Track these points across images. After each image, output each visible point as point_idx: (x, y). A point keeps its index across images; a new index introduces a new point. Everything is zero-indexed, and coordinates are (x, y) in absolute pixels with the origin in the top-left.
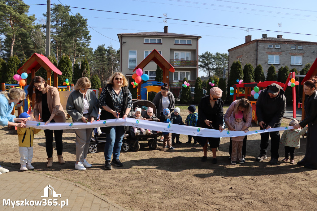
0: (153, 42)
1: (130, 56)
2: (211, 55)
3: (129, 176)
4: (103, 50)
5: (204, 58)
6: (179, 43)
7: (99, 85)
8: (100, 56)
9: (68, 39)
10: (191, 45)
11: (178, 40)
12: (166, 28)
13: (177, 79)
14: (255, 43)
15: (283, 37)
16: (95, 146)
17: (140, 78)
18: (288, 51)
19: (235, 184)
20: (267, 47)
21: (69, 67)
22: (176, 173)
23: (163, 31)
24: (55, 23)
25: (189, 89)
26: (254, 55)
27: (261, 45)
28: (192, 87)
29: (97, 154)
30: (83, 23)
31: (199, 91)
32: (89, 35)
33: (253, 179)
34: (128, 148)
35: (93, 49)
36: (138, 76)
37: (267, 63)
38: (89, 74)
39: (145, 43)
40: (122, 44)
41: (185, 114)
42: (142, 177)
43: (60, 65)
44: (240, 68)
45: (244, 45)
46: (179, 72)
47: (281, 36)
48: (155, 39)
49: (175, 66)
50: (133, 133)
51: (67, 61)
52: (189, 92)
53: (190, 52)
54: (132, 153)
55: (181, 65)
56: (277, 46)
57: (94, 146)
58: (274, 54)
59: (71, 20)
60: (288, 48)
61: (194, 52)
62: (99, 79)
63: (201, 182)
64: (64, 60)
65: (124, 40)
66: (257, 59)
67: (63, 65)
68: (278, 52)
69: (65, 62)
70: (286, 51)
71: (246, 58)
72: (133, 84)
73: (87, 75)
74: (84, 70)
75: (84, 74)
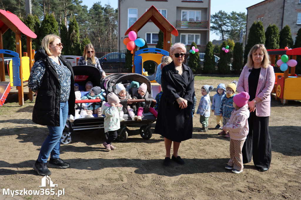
1: (130, 16)
2: (226, 14)
3: (107, 184)
4: (99, 8)
5: (217, 18)
6: (188, 0)
8: (96, 15)
10: (202, 2)
13: (185, 43)
16: (69, 135)
17: (134, 44)
21: (54, 28)
25: (197, 55)
26: (280, 13)
28: (202, 54)
31: (210, 58)
35: (87, 7)
36: (131, 41)
38: (79, 36)
39: (147, 1)
40: (120, 0)
42: (124, 186)
43: (43, 26)
44: (262, 30)
46: (187, 35)
49: (183, 28)
51: (52, 20)
52: (198, 60)
53: (200, 11)
55: (189, 27)
57: (67, 136)
61: (206, 10)
64: (47, 20)
66: (282, 19)
67: (47, 26)
69: (49, 22)
71: (269, 17)
73: (77, 38)
74: (72, 32)
75: (73, 36)
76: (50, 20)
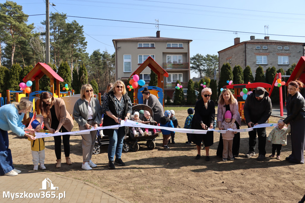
0: (146, 46)
1: (125, 60)
2: (202, 57)
3: (132, 174)
4: (98, 55)
5: (195, 60)
6: (171, 47)
7: (96, 90)
8: (96, 60)
9: (65, 45)
10: (182, 48)
11: (170, 44)
12: (158, 33)
13: (171, 81)
14: (244, 45)
15: (270, 39)
16: (99, 148)
17: (137, 83)
18: (275, 51)
19: (227, 179)
20: (255, 49)
21: (68, 73)
22: (174, 170)
23: (156, 36)
24: (53, 30)
25: (182, 90)
26: (243, 56)
27: (249, 47)
28: (185, 89)
29: (100, 155)
30: (80, 30)
31: (192, 92)
32: (85, 41)
33: (242, 174)
34: (128, 149)
35: (88, 54)
36: (135, 81)
37: (255, 64)
39: (139, 48)
40: (117, 49)
41: (179, 115)
42: (143, 174)
43: (59, 71)
44: (230, 69)
45: (233, 47)
46: (172, 74)
47: (268, 37)
48: (148, 43)
49: (168, 69)
50: (133, 134)
51: (66, 67)
52: (182, 94)
53: (182, 55)
54: (132, 153)
55: (173, 68)
56: (264, 47)
58: (262, 55)
59: (67, 27)
60: (275, 49)
61: (186, 55)
62: (96, 83)
63: (195, 178)
64: (63, 66)
65: (119, 45)
66: (246, 60)
67: (63, 72)
68: (266, 53)
69: (64, 68)
70: (273, 51)
71: (235, 59)
72: (129, 87)
73: (86, 80)
74: (82, 75)
75: (83, 79)
76: (64, 66)
